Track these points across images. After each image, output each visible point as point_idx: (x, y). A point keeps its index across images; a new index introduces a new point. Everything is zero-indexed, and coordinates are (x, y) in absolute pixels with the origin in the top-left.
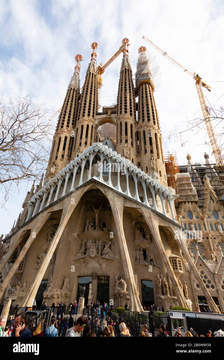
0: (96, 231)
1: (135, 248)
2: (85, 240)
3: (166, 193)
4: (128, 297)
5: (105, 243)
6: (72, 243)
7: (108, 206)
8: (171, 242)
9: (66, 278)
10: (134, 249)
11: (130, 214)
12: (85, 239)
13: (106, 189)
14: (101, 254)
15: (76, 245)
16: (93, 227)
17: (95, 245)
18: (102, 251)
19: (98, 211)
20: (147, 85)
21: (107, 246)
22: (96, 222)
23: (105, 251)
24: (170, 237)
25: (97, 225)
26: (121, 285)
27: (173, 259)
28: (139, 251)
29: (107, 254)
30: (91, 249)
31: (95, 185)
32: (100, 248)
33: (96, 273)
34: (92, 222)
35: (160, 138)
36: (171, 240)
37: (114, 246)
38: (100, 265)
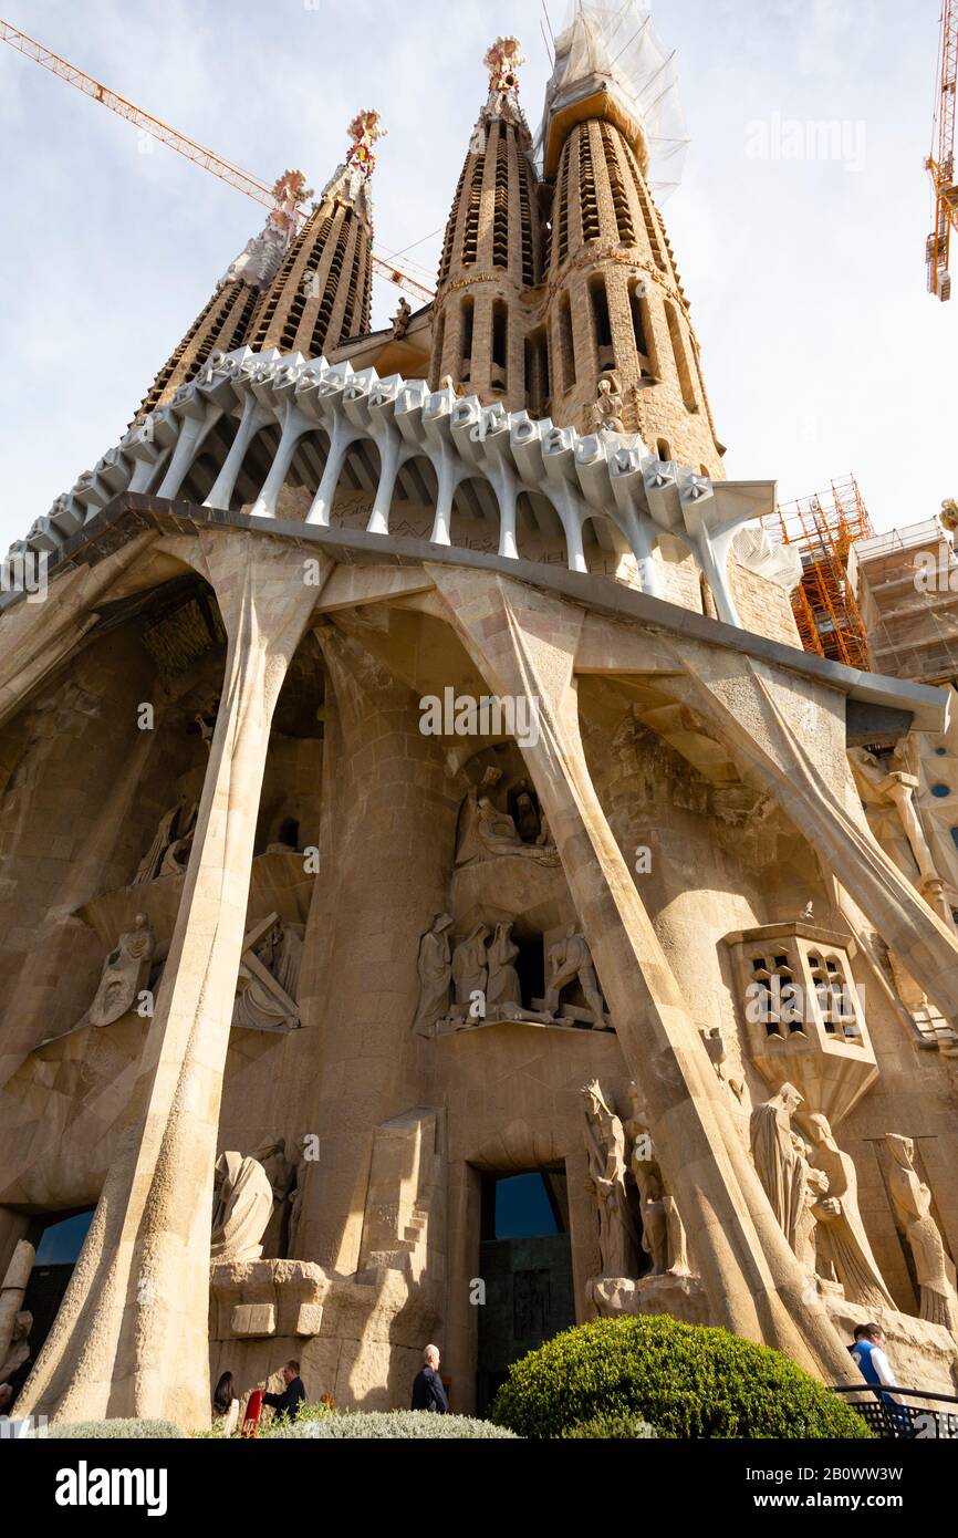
3: (656, 484)
8: (750, 832)
10: (439, 928)
20: (595, 127)
24: (735, 793)
27: (760, 951)
28: (488, 942)
35: (667, 306)
36: (744, 816)
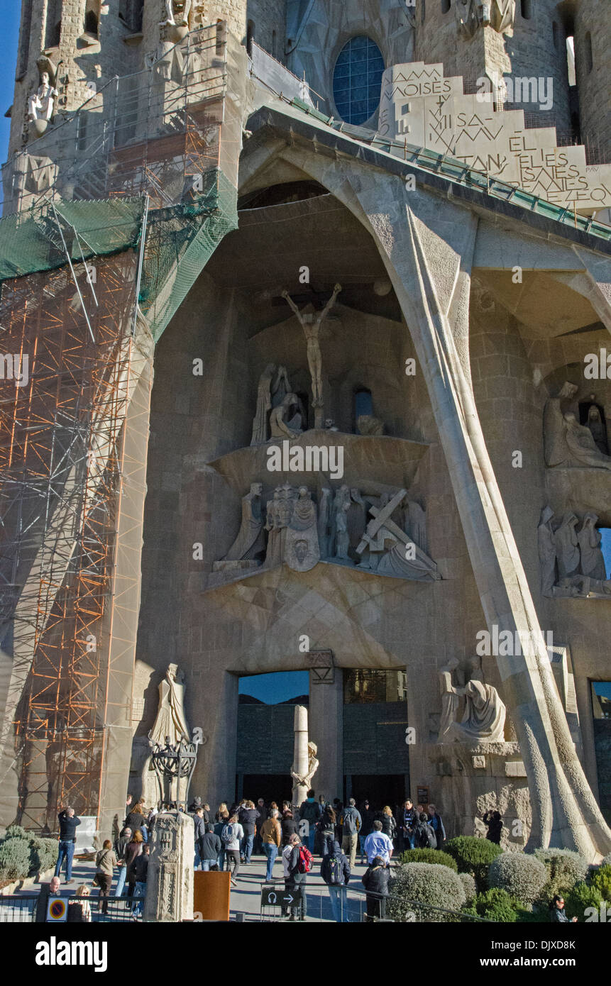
0: (317, 434)
1: (548, 514)
2: (256, 489)
4: (516, 768)
5: (370, 499)
6: (182, 509)
7: (381, 291)
9: (164, 681)
11: (514, 324)
12: (257, 481)
13: (357, 170)
14: (349, 554)
15: (208, 516)
16: (298, 417)
17: (312, 512)
18: (355, 539)
19: (319, 321)
21: (382, 515)
22: (314, 387)
23: (375, 538)
25: (321, 403)
26: (473, 708)
29: (387, 556)
30: (289, 531)
31: (288, 156)
32: (342, 525)
33: (333, 656)
34: (288, 387)
37: (424, 509)
38: (351, 613)
